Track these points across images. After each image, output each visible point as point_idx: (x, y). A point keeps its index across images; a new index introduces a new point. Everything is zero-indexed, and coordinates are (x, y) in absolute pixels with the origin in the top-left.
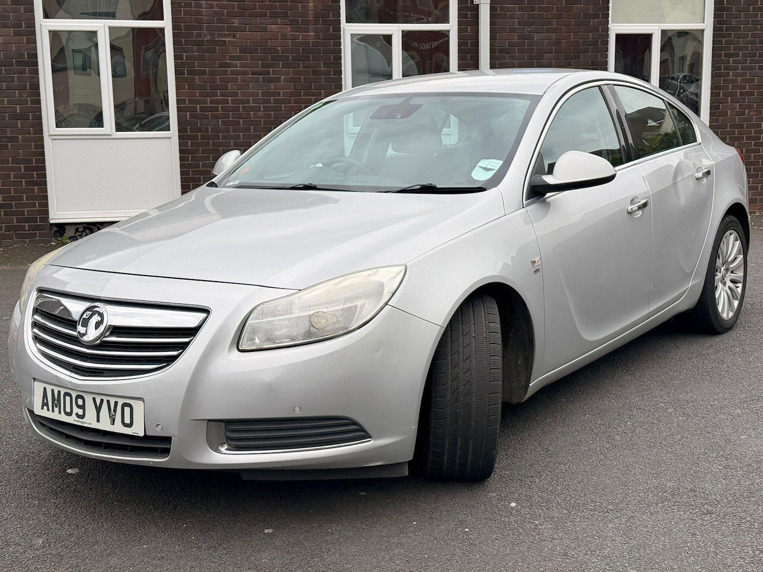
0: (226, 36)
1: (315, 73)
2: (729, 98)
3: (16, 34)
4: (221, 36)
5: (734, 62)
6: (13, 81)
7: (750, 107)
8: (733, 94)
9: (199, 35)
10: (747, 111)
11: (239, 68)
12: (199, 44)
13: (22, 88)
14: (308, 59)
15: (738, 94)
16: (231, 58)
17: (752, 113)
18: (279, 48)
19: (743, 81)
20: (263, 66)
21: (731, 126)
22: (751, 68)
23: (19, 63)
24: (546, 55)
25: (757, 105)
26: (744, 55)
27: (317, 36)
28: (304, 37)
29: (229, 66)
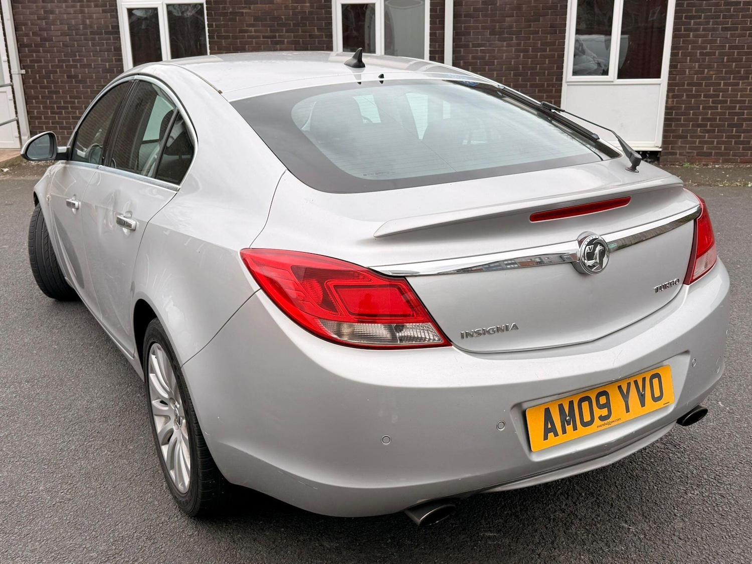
0: (244, 8)
1: (310, 36)
2: (689, 58)
3: (104, 11)
4: (240, 8)
5: (695, 24)
6: (103, 45)
7: (710, 67)
8: (692, 55)
9: (224, 8)
10: (706, 70)
11: (253, 34)
12: (225, 15)
13: (109, 51)
14: (305, 25)
15: (698, 55)
16: (248, 26)
17: (711, 73)
18: (283, 17)
19: (703, 42)
20: (271, 31)
21: (689, 84)
22: (714, 30)
23: (106, 33)
24: (508, 19)
25: (717, 65)
26: (706, 17)
27: (312, 7)
28: (301, 6)
29: (246, 31)
